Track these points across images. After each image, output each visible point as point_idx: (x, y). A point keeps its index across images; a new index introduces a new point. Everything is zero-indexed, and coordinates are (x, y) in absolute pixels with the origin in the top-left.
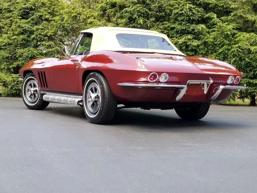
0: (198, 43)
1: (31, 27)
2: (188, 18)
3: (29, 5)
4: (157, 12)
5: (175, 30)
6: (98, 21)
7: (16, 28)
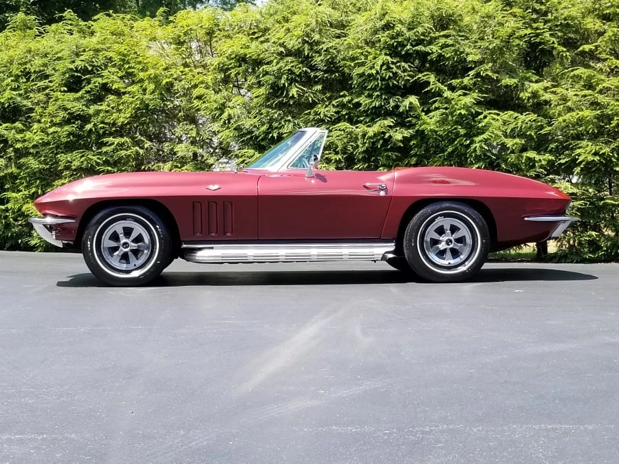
0: (405, 135)
1: (85, 109)
2: (384, 83)
3: (80, 63)
4: (326, 72)
5: (361, 108)
6: (213, 92)
7: (56, 110)
